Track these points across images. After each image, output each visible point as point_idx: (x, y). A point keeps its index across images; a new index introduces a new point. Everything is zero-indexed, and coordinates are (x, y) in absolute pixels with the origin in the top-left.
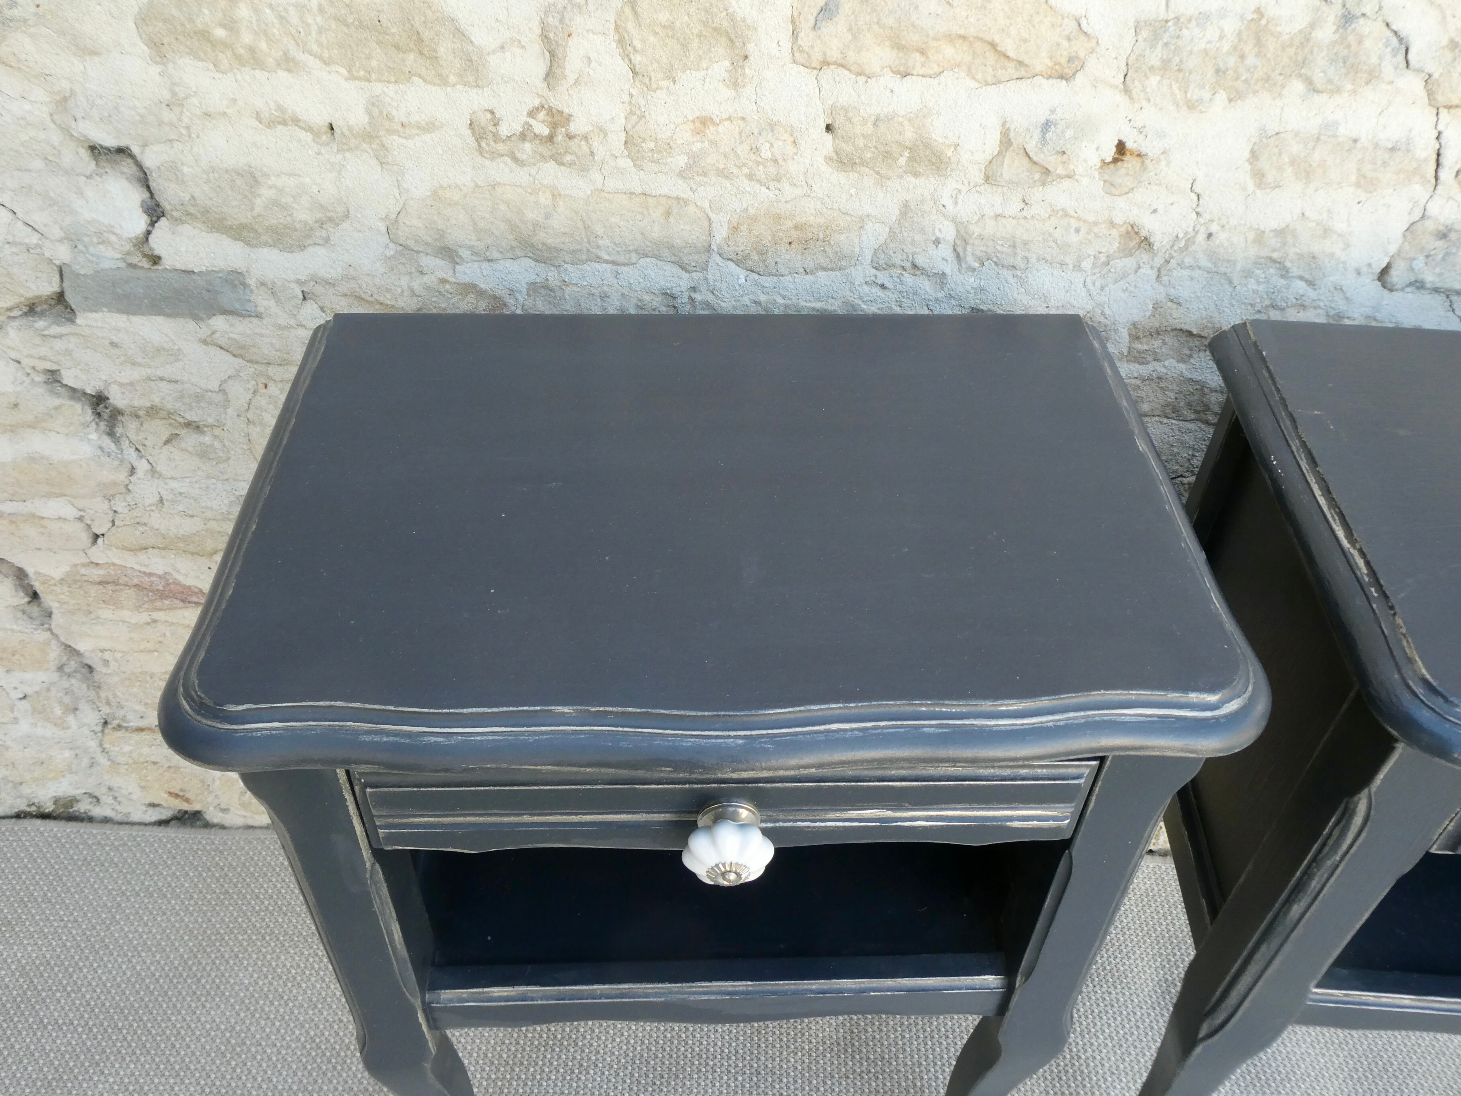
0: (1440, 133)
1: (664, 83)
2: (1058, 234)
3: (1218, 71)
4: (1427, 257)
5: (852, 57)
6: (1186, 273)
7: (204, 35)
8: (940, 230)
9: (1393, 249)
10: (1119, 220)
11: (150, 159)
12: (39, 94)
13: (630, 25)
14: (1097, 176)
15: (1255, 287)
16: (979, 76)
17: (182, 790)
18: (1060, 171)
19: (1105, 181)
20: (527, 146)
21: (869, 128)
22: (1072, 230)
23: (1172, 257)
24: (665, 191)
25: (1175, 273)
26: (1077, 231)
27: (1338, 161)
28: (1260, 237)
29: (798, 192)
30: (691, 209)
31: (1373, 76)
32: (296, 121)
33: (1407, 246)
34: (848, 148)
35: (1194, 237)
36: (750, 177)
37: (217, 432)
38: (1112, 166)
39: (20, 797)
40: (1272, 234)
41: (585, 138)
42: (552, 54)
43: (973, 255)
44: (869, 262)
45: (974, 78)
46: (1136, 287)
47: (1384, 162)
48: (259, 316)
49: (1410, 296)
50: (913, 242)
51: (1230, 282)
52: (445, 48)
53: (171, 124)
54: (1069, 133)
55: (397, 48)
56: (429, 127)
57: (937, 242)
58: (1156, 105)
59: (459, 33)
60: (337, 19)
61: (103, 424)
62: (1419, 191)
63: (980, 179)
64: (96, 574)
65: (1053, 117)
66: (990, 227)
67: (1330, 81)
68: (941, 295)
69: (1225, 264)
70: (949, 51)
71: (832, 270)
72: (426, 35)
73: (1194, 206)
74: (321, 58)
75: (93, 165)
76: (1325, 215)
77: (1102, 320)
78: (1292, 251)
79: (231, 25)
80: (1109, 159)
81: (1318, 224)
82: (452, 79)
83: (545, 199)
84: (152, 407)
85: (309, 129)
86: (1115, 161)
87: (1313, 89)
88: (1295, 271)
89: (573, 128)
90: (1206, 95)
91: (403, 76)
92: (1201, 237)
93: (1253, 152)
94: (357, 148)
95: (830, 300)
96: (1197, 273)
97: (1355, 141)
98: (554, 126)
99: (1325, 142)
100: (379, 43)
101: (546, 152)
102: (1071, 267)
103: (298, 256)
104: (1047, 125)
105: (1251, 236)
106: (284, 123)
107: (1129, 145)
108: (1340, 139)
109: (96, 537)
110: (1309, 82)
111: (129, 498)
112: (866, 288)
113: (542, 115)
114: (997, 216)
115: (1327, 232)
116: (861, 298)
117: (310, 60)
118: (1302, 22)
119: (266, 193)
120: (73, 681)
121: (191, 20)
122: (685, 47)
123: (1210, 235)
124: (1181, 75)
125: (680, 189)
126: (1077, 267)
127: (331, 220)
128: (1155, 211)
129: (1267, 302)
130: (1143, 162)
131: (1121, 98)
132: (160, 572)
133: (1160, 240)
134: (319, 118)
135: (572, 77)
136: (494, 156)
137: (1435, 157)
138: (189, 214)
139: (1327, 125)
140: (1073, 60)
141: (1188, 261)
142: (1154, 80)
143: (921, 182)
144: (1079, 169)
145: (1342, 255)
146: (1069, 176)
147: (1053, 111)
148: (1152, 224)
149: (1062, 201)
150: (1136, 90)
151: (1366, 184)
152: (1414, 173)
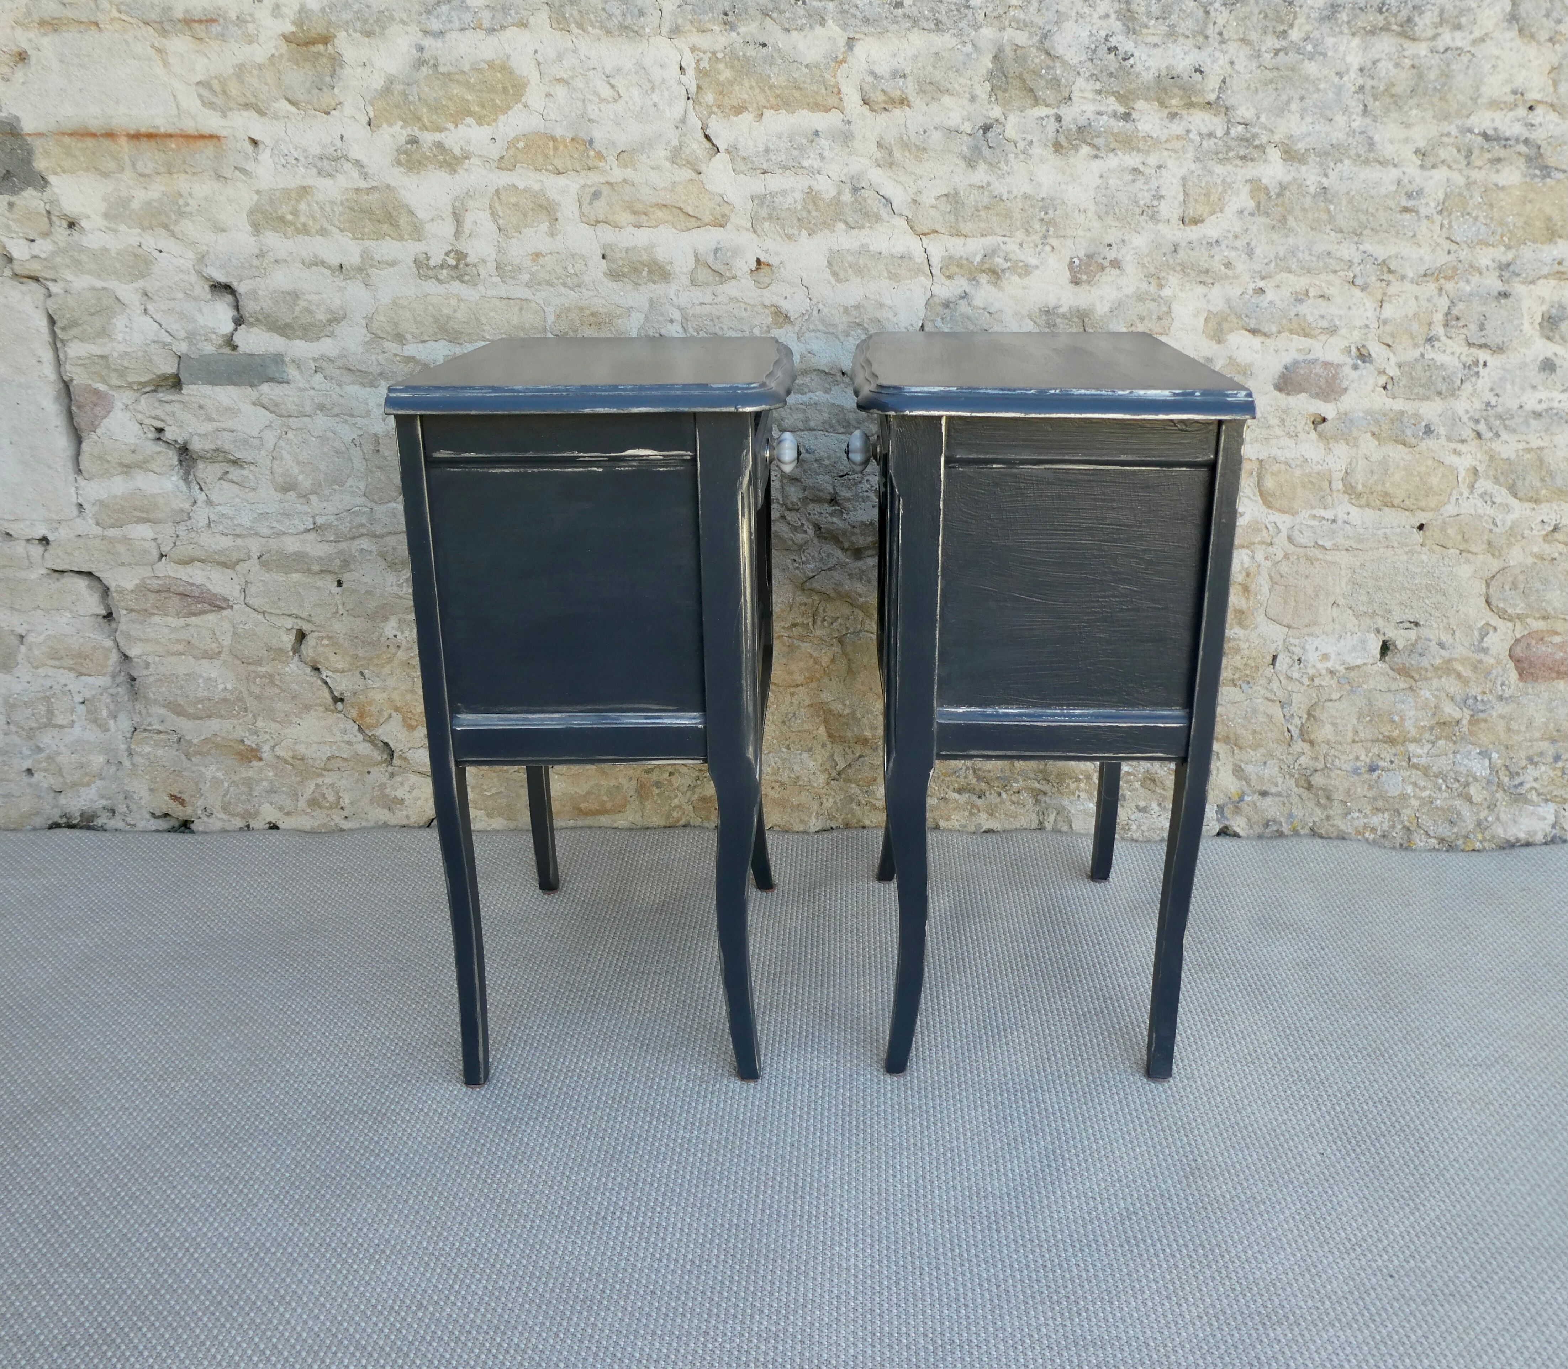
0: (926, 249)
1: (516, 234)
2: (736, 312)
3: (798, 219)
4: (942, 318)
5: (610, 217)
6: (813, 334)
7: (282, 219)
8: (672, 314)
9: (922, 314)
10: (767, 303)
11: (242, 288)
12: (190, 254)
13: (497, 205)
14: (749, 278)
15: (852, 341)
16: (678, 227)
17: (180, 792)
18: (728, 274)
19: (754, 281)
20: (444, 271)
21: (624, 254)
22: (743, 310)
23: (803, 325)
24: (519, 296)
25: (807, 335)
26: (746, 310)
27: (873, 265)
28: (846, 310)
29: (591, 293)
30: (533, 305)
31: (878, 218)
32: (323, 263)
33: (929, 313)
34: (614, 266)
35: (811, 312)
36: (564, 285)
37: (252, 468)
38: (755, 272)
39: (56, 806)
40: (852, 308)
41: (475, 266)
42: (457, 221)
43: (692, 327)
45: (676, 228)
47: (899, 265)
48: (288, 383)
50: (658, 321)
51: (839, 339)
52: (403, 221)
53: (257, 267)
54: (729, 254)
55: (379, 221)
56: (393, 264)
57: (672, 321)
58: (772, 238)
59: (411, 213)
60: (349, 208)
61: (182, 471)
62: (924, 280)
63: (688, 283)
64: (156, 584)
65: (718, 246)
66: (698, 310)
67: (857, 222)
69: (831, 328)
70: (660, 214)
72: (394, 214)
73: (807, 294)
74: (339, 228)
75: (209, 296)
76: (878, 296)
78: (865, 317)
79: (295, 213)
80: (754, 268)
81: (875, 301)
82: (406, 237)
83: (454, 302)
84: (217, 450)
85: (329, 268)
86: (757, 269)
87: (849, 227)
88: (872, 330)
89: (468, 260)
90: (796, 232)
91: (380, 236)
92: (815, 312)
93: (828, 261)
94: (354, 277)
96: (818, 334)
97: (880, 253)
98: (458, 260)
99: (864, 255)
100: (370, 219)
101: (454, 275)
103: (315, 344)
104: (716, 250)
105: (841, 310)
106: (316, 265)
107: (762, 260)
108: (872, 253)
109: (162, 556)
110: (846, 223)
111: (188, 523)
113: (452, 254)
114: (702, 303)
115: (881, 306)
117: (335, 230)
118: (833, 193)
119: (302, 303)
120: (120, 689)
121: (276, 212)
122: (525, 215)
123: (819, 311)
124: (779, 222)
125: (527, 294)
127: (335, 319)
128: (786, 298)
130: (771, 269)
131: (753, 236)
132: (199, 582)
133: (793, 316)
134: (334, 261)
135: (467, 232)
136: (427, 277)
137: (926, 262)
138: (258, 320)
139: (863, 245)
140: (723, 216)
141: (812, 327)
142: (766, 224)
143: (657, 286)
144: (739, 274)
145: (895, 320)
146: (734, 278)
147: (719, 243)
148: (786, 306)
149: (734, 293)
150: (759, 231)
151: (894, 277)
152: (918, 271)
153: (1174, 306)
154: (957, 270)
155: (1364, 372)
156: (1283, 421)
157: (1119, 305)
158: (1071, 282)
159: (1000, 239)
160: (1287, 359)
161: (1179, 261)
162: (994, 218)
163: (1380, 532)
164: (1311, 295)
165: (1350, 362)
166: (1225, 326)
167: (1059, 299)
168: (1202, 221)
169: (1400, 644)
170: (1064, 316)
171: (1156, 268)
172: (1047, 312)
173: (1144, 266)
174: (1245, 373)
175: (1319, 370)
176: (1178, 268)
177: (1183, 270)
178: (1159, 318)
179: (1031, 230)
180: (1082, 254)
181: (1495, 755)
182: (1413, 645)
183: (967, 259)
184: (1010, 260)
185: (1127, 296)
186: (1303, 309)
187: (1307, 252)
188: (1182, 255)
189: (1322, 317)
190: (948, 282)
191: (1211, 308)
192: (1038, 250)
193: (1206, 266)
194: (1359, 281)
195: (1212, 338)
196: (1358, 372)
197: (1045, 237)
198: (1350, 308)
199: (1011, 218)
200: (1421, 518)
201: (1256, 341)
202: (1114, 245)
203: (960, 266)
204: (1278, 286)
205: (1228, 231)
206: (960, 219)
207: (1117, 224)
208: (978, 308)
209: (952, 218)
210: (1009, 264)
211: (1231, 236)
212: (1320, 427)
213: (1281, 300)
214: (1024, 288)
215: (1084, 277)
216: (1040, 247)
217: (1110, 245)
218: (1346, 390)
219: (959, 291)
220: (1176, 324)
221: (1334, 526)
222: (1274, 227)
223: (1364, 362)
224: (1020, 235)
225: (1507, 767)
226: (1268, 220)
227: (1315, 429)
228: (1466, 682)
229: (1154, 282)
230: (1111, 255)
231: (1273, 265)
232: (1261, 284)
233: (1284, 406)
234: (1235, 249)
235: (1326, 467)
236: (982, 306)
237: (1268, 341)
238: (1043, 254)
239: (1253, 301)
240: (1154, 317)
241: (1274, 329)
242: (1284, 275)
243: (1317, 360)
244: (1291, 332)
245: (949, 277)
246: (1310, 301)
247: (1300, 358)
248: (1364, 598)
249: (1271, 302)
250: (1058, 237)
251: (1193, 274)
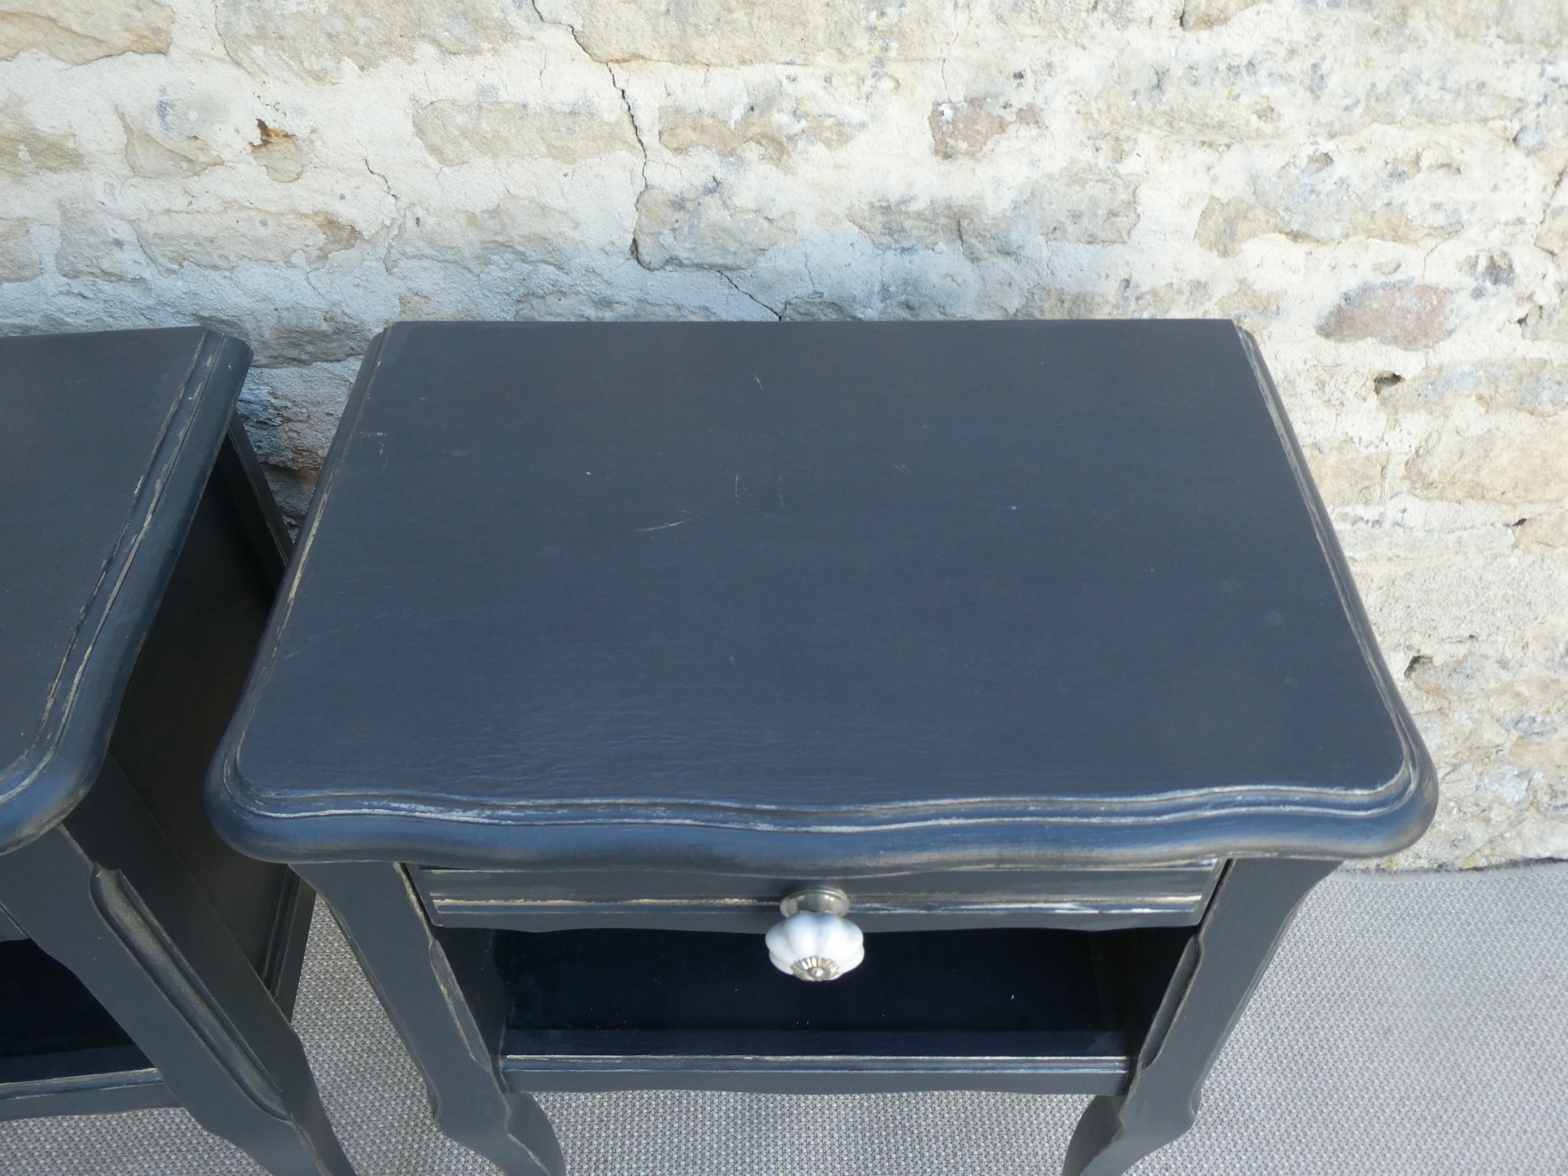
0: (623, 92)
2: (244, 228)
3: (330, 36)
4: (674, 230)
6: (414, 263)
8: (113, 230)
9: (630, 223)
10: (305, 208)
14: (254, 162)
15: (501, 274)
16: (63, 56)
18: (204, 158)
19: (266, 167)
22: (258, 225)
23: (392, 247)
25: (402, 264)
26: (264, 223)
27: (514, 131)
28: (472, 220)
31: (506, 33)
33: (645, 221)
35: (404, 223)
38: (263, 149)
40: (486, 216)
43: (164, 256)
44: (54, 269)
45: (58, 58)
46: (367, 280)
47: (569, 129)
49: (676, 275)
50: (89, 246)
51: (471, 272)
54: (193, 115)
57: (118, 243)
58: (278, 78)
62: (627, 158)
63: (126, 172)
65: (165, 98)
66: (164, 225)
67: (460, 41)
68: (151, 302)
69: (450, 252)
70: (9, 30)
71: (18, 280)
73: (386, 189)
76: (534, 192)
77: (347, 320)
78: (516, 233)
80: (258, 142)
81: (531, 202)
86: (265, 143)
87: (446, 52)
88: (534, 256)
90: (331, 65)
92: (411, 224)
93: (415, 125)
95: (30, 315)
96: (426, 263)
97: (525, 106)
99: (490, 110)
102: (281, 263)
104: (163, 108)
105: (463, 218)
107: (270, 124)
108: (507, 106)
110: (437, 43)
112: (64, 301)
114: (168, 211)
115: (544, 210)
116: (60, 310)
123: (418, 220)
124: (285, 43)
126: (289, 264)
128: (342, 197)
129: (522, 291)
130: (294, 143)
131: (236, 72)
133: (366, 229)
137: (627, 119)
139: (483, 91)
140: (157, 31)
141: (409, 249)
142: (258, 51)
143: (63, 177)
144: (227, 155)
145: (576, 235)
146: (220, 163)
147: (163, 91)
148: (346, 212)
149: (230, 192)
150: (246, 62)
151: (560, 153)
152: (613, 138)
153: (1143, 192)
154: (695, 136)
155: (1493, 301)
156: (1322, 385)
157: (1033, 194)
158: (936, 152)
159: (782, 71)
160: (1350, 282)
161: (1162, 108)
162: (767, 25)
163: (1452, 537)
164: (1424, 164)
165: (1470, 283)
166: (1242, 227)
167: (910, 185)
168: (1225, 21)
169: (1438, 661)
170: (919, 215)
171: (1114, 122)
172: (887, 210)
173: (1088, 116)
174: (1265, 309)
175: (1408, 300)
176: (1161, 121)
177: (1171, 125)
178: (1112, 214)
179: (847, 51)
180: (958, 95)
181: (1538, 776)
182: (1459, 663)
183: (713, 115)
184: (806, 115)
185: (1050, 177)
186: (1401, 192)
187: (1436, 83)
188: (1171, 95)
189: (1437, 207)
190: (677, 160)
191: (1219, 192)
192: (865, 89)
193: (1221, 115)
194: (1529, 140)
195: (1212, 246)
196: (1481, 302)
197: (880, 62)
198: (1495, 188)
199: (804, 24)
200: (1525, 511)
201: (1297, 252)
202: (1029, 75)
203: (702, 130)
204: (1361, 150)
205: (1278, 41)
206: (690, 30)
207: (1037, 30)
208: (744, 211)
209: (671, 26)
210: (804, 124)
211: (1281, 51)
212: (1387, 391)
213: (1364, 177)
214: (837, 167)
215: (963, 145)
216: (870, 82)
217: (1020, 76)
218: (1450, 333)
219: (702, 179)
220: (1143, 224)
221: (1376, 531)
222: (1377, 32)
223: (1496, 282)
224: (825, 60)
225: (1551, 786)
226: (1369, 17)
227: (1377, 391)
228: (1525, 702)
229: (1105, 145)
230: (1021, 97)
231: (1359, 110)
232: (1327, 146)
233: (1328, 361)
234: (1286, 78)
235: (1383, 447)
236: (751, 205)
237: (1320, 251)
238: (876, 98)
239: (1306, 180)
240: (1102, 212)
241: (1338, 231)
242: (1377, 127)
243: (1406, 283)
244: (1369, 234)
245: (680, 151)
246: (1419, 178)
247: (1377, 279)
248: (1400, 614)
249: (1342, 182)
250: (907, 60)
251: (1189, 129)
